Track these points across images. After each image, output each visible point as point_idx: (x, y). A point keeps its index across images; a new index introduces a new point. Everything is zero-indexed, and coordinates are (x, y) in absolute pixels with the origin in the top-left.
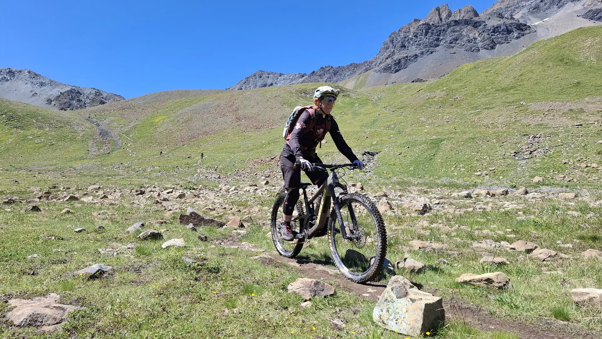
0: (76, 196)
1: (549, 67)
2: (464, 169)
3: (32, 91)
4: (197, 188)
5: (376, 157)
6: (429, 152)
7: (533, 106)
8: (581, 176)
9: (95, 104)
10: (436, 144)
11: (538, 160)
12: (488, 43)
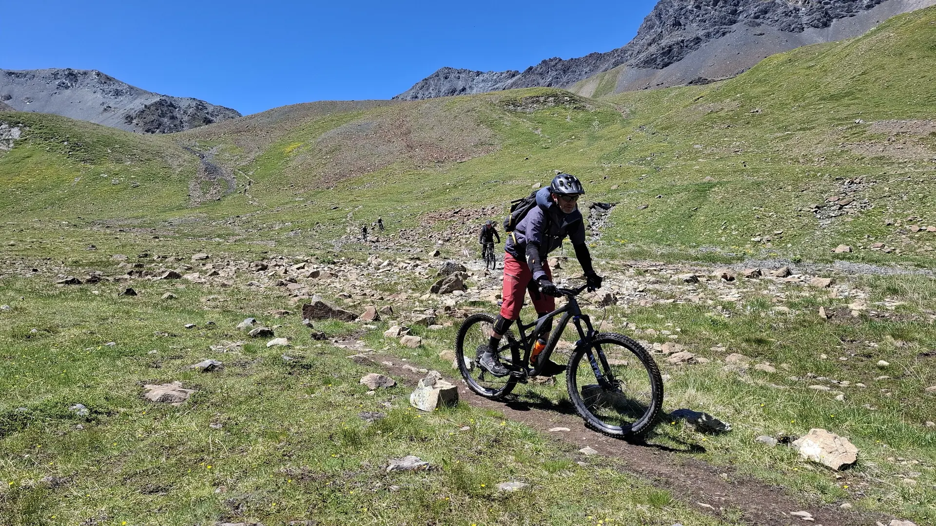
0: (177, 271)
1: (912, 59)
2: (737, 232)
3: (103, 103)
4: (339, 262)
5: (610, 211)
6: (690, 205)
7: (875, 127)
8: (908, 245)
9: (196, 123)
10: (702, 191)
11: (850, 219)
12: (818, 17)
